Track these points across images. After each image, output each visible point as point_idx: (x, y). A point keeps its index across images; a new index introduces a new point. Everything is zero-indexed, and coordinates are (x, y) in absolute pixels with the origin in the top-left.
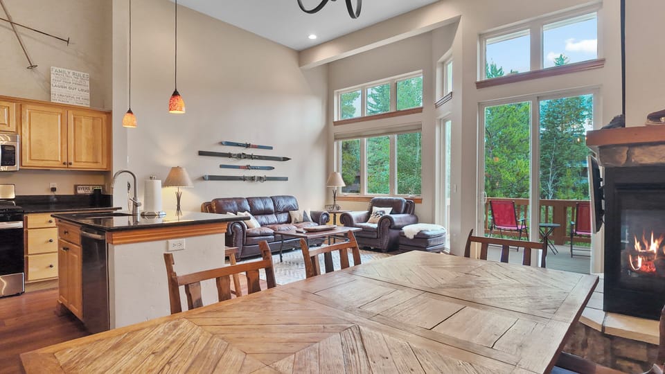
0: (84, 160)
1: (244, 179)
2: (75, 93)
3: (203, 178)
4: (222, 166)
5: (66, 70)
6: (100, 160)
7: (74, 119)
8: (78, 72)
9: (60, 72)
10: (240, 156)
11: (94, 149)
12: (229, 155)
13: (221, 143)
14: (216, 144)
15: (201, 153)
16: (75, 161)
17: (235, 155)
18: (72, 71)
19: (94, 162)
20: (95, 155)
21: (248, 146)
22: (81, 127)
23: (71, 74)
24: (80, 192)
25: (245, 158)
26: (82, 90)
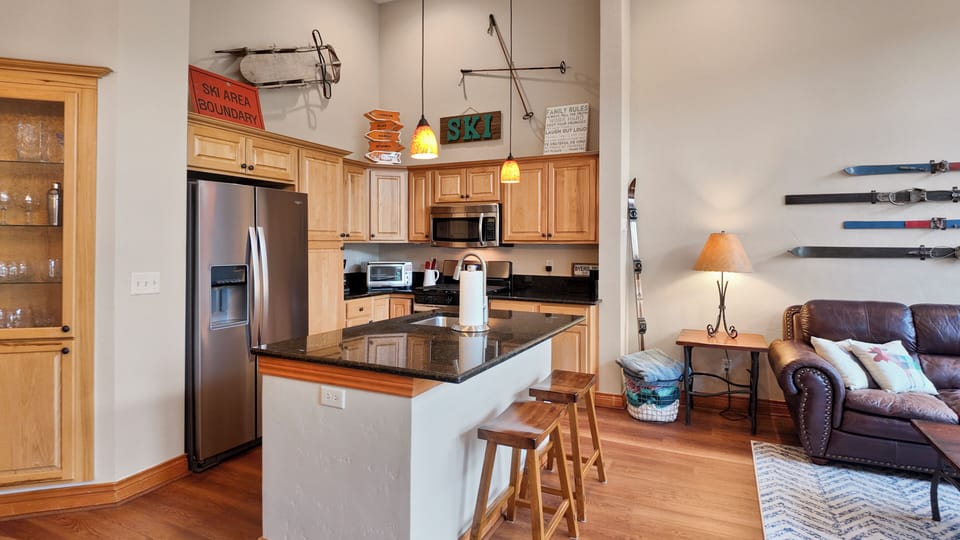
0: (567, 229)
1: (921, 254)
2: (569, 136)
3: (794, 253)
4: (848, 225)
5: (562, 108)
6: (586, 229)
7: (556, 173)
8: (575, 106)
9: (556, 112)
10: (904, 197)
11: (579, 213)
12: (872, 198)
13: (845, 173)
14: (833, 176)
15: (791, 200)
16: (556, 232)
17: (886, 195)
18: (568, 107)
19: (577, 232)
20: (580, 223)
21: (935, 168)
22: (563, 182)
23: (568, 112)
24: (578, 273)
25: (922, 200)
26: (578, 129)
